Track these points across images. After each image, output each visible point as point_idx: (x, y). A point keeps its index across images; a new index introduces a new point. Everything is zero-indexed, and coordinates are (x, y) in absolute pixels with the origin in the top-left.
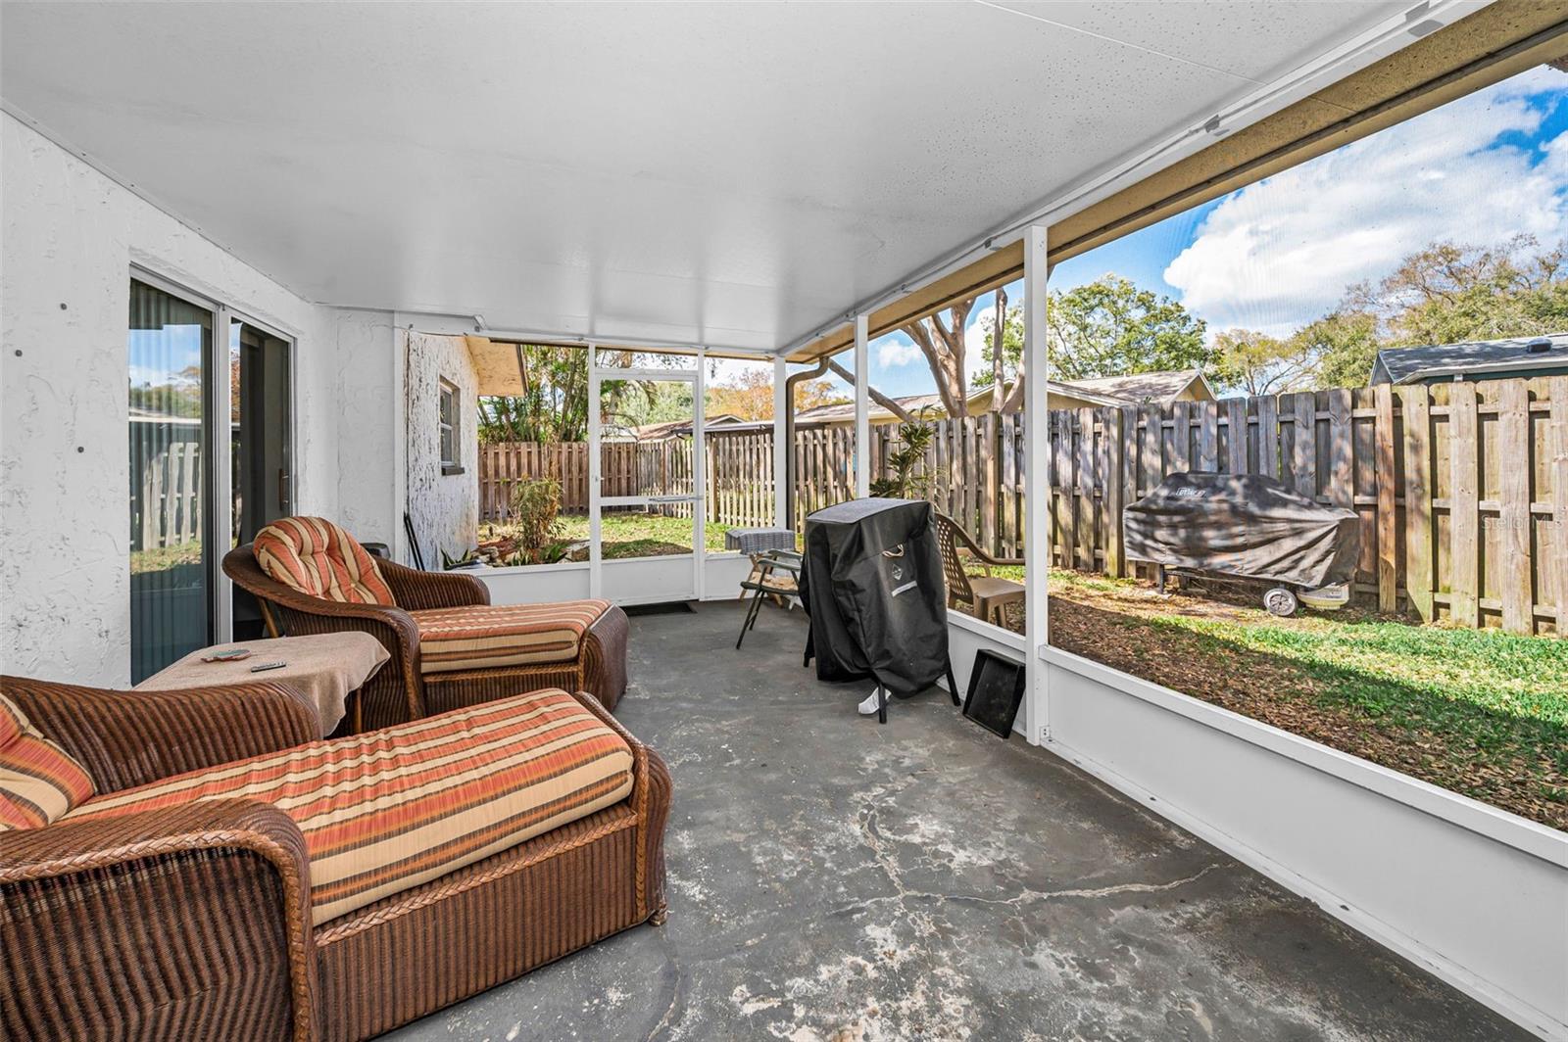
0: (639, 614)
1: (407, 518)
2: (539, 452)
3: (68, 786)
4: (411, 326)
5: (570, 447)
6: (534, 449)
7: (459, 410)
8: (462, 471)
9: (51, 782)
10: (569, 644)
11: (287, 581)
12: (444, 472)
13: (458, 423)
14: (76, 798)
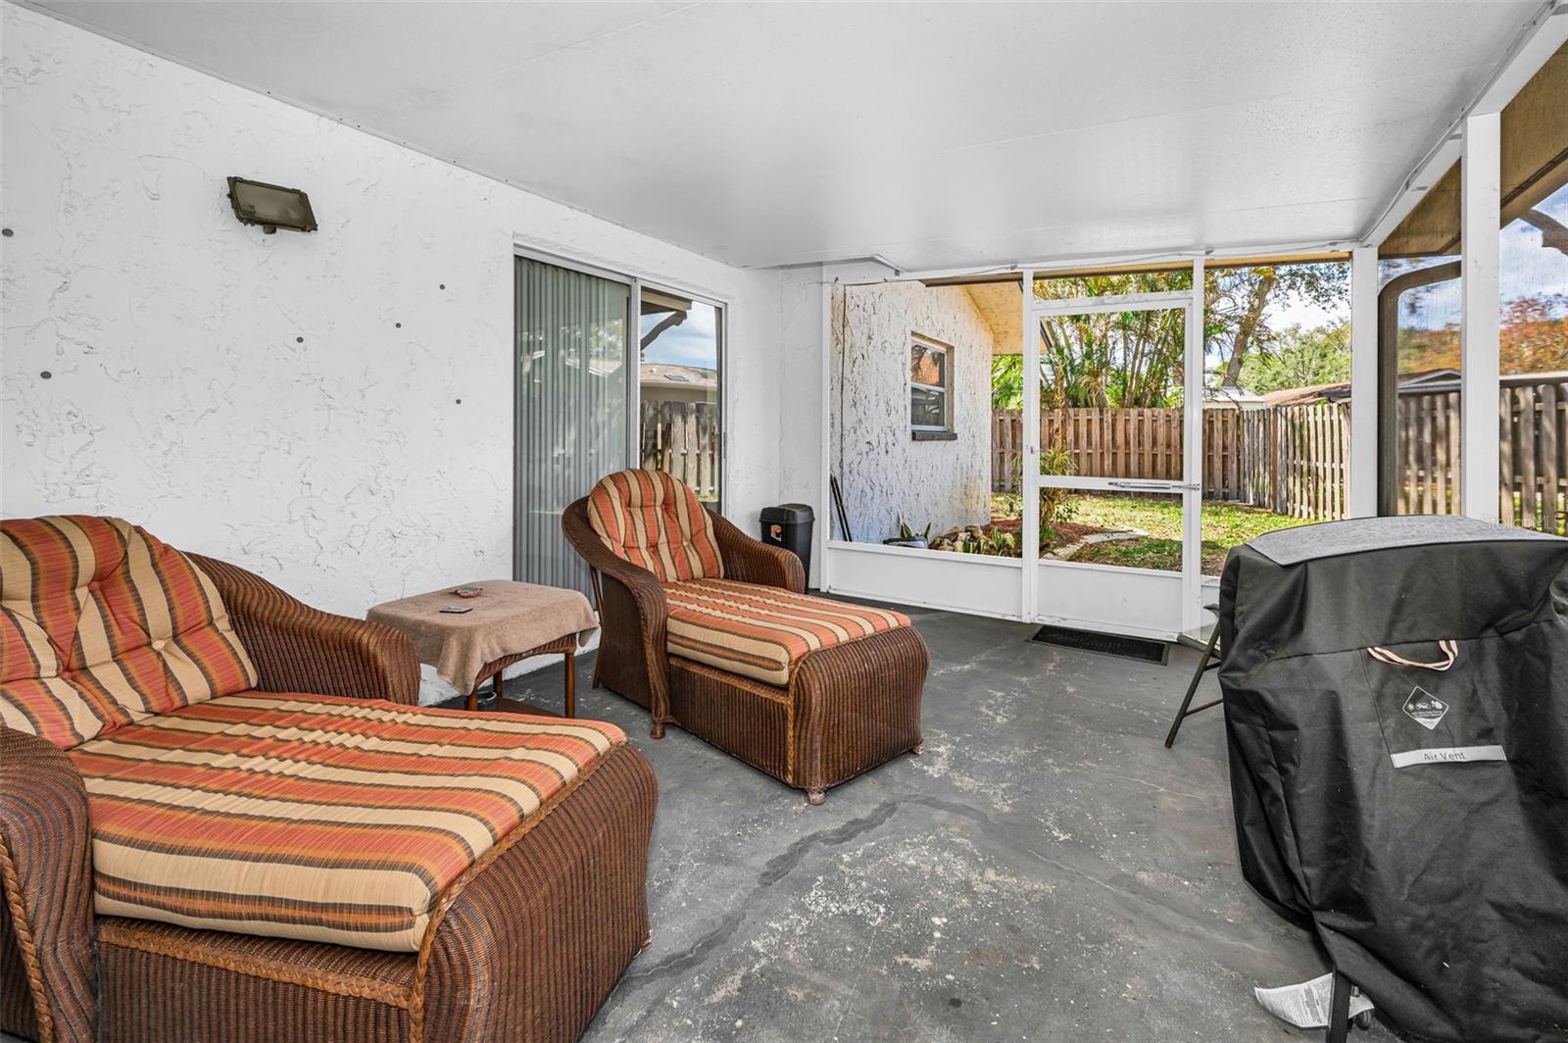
0: (1076, 645)
1: (833, 482)
2: (1101, 420)
3: (215, 676)
4: (837, 279)
5: (1140, 414)
6: (1095, 416)
7: (952, 370)
8: (954, 437)
9: (202, 669)
10: (777, 666)
11: (597, 530)
12: (914, 436)
13: (952, 385)
14: (220, 687)
